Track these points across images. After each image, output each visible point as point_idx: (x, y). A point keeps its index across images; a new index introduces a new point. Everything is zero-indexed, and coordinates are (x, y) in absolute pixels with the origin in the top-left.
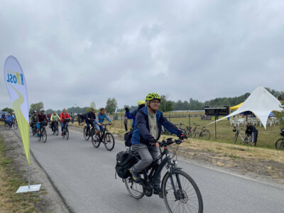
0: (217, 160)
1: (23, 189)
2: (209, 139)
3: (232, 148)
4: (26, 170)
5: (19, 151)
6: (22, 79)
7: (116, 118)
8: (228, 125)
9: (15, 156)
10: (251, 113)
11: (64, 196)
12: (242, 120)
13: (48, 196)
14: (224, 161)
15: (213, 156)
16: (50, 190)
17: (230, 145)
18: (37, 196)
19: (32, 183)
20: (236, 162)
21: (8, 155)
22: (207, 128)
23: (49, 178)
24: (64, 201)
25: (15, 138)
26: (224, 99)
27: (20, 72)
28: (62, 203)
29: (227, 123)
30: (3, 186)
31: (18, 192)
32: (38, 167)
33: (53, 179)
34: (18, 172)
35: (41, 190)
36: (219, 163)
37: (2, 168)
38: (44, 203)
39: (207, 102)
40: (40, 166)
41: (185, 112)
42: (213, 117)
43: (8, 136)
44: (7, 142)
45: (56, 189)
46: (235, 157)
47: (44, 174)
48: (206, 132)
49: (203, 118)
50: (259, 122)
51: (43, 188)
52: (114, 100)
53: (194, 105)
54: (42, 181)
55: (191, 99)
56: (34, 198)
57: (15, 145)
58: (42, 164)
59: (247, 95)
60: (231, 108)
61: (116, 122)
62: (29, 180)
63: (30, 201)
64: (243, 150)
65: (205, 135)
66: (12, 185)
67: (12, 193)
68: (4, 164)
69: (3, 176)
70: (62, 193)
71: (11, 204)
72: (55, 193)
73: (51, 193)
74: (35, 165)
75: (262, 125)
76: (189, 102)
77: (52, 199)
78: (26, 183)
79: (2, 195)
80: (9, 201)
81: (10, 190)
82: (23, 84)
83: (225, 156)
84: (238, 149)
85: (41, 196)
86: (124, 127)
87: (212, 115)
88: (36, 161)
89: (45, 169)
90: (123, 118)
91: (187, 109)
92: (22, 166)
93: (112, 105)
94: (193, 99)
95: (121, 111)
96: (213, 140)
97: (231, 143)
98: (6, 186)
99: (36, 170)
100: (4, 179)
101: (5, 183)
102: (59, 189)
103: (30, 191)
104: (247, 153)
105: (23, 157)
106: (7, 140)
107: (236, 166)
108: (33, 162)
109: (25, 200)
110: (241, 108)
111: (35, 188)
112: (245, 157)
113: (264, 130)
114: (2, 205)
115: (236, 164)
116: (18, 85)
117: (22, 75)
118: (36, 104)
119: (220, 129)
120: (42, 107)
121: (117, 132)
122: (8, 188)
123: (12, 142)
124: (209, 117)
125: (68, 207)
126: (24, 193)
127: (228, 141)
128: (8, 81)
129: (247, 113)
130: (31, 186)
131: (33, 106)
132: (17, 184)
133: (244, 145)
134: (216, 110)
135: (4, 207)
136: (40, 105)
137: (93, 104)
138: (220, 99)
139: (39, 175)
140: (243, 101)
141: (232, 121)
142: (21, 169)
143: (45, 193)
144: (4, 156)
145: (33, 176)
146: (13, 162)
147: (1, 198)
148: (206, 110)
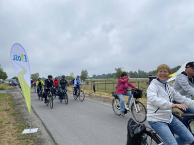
1: (26, 131)
4: (28, 117)
5: (23, 105)
6: (26, 58)
7: (87, 84)
9: (21, 109)
11: (53, 136)
13: (43, 136)
16: (44, 132)
18: (36, 136)
19: (32, 127)
21: (16, 108)
23: (43, 124)
24: (53, 139)
25: (21, 96)
28: (52, 141)
30: (13, 129)
31: (23, 133)
32: (36, 117)
33: (46, 125)
34: (23, 119)
35: (38, 132)
37: (12, 117)
38: (40, 141)
39: (150, 72)
40: (38, 116)
41: (135, 79)
43: (16, 95)
45: (48, 131)
47: (40, 121)
49: (148, 84)
52: (86, 71)
53: (141, 74)
54: (38, 125)
55: (139, 70)
56: (34, 137)
57: (21, 101)
58: (38, 114)
59: (179, 67)
61: (88, 86)
62: (30, 125)
63: (31, 139)
66: (19, 128)
67: (19, 134)
68: (14, 114)
69: (13, 122)
70: (52, 134)
71: (18, 141)
72: (48, 134)
73: (45, 135)
74: (34, 115)
76: (138, 72)
77: (45, 138)
78: (29, 127)
79: (12, 135)
80: (17, 139)
81: (18, 132)
82: (26, 61)
85: (38, 136)
86: (93, 89)
88: (35, 113)
90: (92, 83)
91: (136, 77)
92: (25, 115)
93: (85, 74)
95: (91, 78)
98: (15, 129)
99: (35, 119)
100: (14, 124)
101: (15, 127)
102: (50, 131)
103: (31, 132)
105: (26, 109)
106: (15, 98)
108: (33, 113)
109: (28, 139)
110: (174, 76)
111: (34, 130)
114: (13, 142)
116: (22, 62)
117: (25, 55)
118: (35, 74)
120: (38, 76)
121: (88, 93)
123: (19, 99)
125: (56, 144)
126: (29, 134)
130: (32, 129)
131: (33, 75)
132: (22, 128)
135: (14, 143)
136: (37, 75)
137: (72, 74)
139: (37, 122)
140: (176, 72)
142: (25, 118)
143: (41, 134)
144: (14, 109)
145: (33, 122)
146: (19, 113)
147: (12, 137)
148: (150, 78)
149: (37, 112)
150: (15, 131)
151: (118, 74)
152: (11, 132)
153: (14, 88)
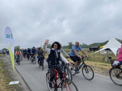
0: (95, 70)
2: (91, 61)
3: (101, 65)
4: (12, 74)
5: (10, 67)
6: (12, 37)
8: (100, 54)
9: (8, 69)
10: (109, 49)
11: (29, 86)
12: (105, 52)
13: (22, 86)
14: (98, 70)
15: (93, 68)
16: (23, 83)
17: (100, 63)
18: (18, 86)
19: (16, 80)
20: (103, 71)
21: (5, 68)
22: (90, 56)
23: (23, 78)
24: (29, 88)
25: (8, 61)
26: (98, 43)
27: (11, 34)
28: (28, 89)
29: (99, 54)
30: (3, 82)
31: (9, 84)
32: (18, 74)
34: (10, 75)
35: (19, 83)
36: (96, 71)
37: (3, 74)
38: (21, 89)
39: (90, 45)
40: (19, 73)
42: (93, 51)
43: (5, 60)
44: (5, 63)
45: (26, 83)
46: (103, 68)
47: (21, 77)
48: (90, 58)
49: (88, 52)
50: (113, 53)
51: (20, 82)
52: (50, 44)
53: (85, 46)
54: (19, 79)
55: (83, 44)
56: (17, 87)
57: (8, 64)
58: (19, 72)
59: (107, 42)
60: (101, 47)
63: (15, 88)
64: (106, 65)
65: (90, 59)
66: (7, 81)
67: (7, 85)
68: (4, 72)
69: (3, 77)
70: (28, 85)
71: (7, 89)
72: (25, 85)
73: (24, 85)
74: (17, 73)
75: (114, 55)
76: (82, 45)
77: (24, 87)
78: (13, 80)
79: (3, 85)
80: (5, 88)
81: (6, 83)
82: (12, 38)
83: (98, 68)
84: (104, 65)
85: (19, 86)
87: (92, 50)
88: (17, 71)
89: (21, 74)
94: (84, 44)
96: (93, 61)
97: (101, 62)
98: (4, 82)
99: (17, 75)
100: (4, 79)
101: (4, 80)
103: (15, 84)
104: (108, 67)
105: (12, 69)
106: (5, 62)
107: (103, 73)
108: (16, 71)
109: (12, 88)
110: (105, 47)
111: (17, 82)
112: (107, 68)
113: (115, 57)
114: (3, 90)
115: (103, 72)
116: (10, 39)
117: (12, 35)
118: (17, 47)
119: (96, 56)
122: (5, 82)
123: (7, 63)
124: (91, 51)
126: (13, 85)
127: (100, 61)
128: (7, 37)
129: (108, 49)
130: (15, 82)
131: (16, 47)
132: (9, 81)
133: (107, 63)
134: (94, 48)
136: (19, 47)
137: (41, 46)
138: (96, 43)
139: (18, 77)
140: (106, 44)
141: (101, 53)
142: (11, 74)
143: (21, 85)
144: (4, 69)
145: (16, 77)
146: (7, 71)
147: (2, 87)
148: (90, 48)
149: (19, 71)
150: (4, 83)
151: (70, 46)
152: (2, 83)
153: (4, 56)
